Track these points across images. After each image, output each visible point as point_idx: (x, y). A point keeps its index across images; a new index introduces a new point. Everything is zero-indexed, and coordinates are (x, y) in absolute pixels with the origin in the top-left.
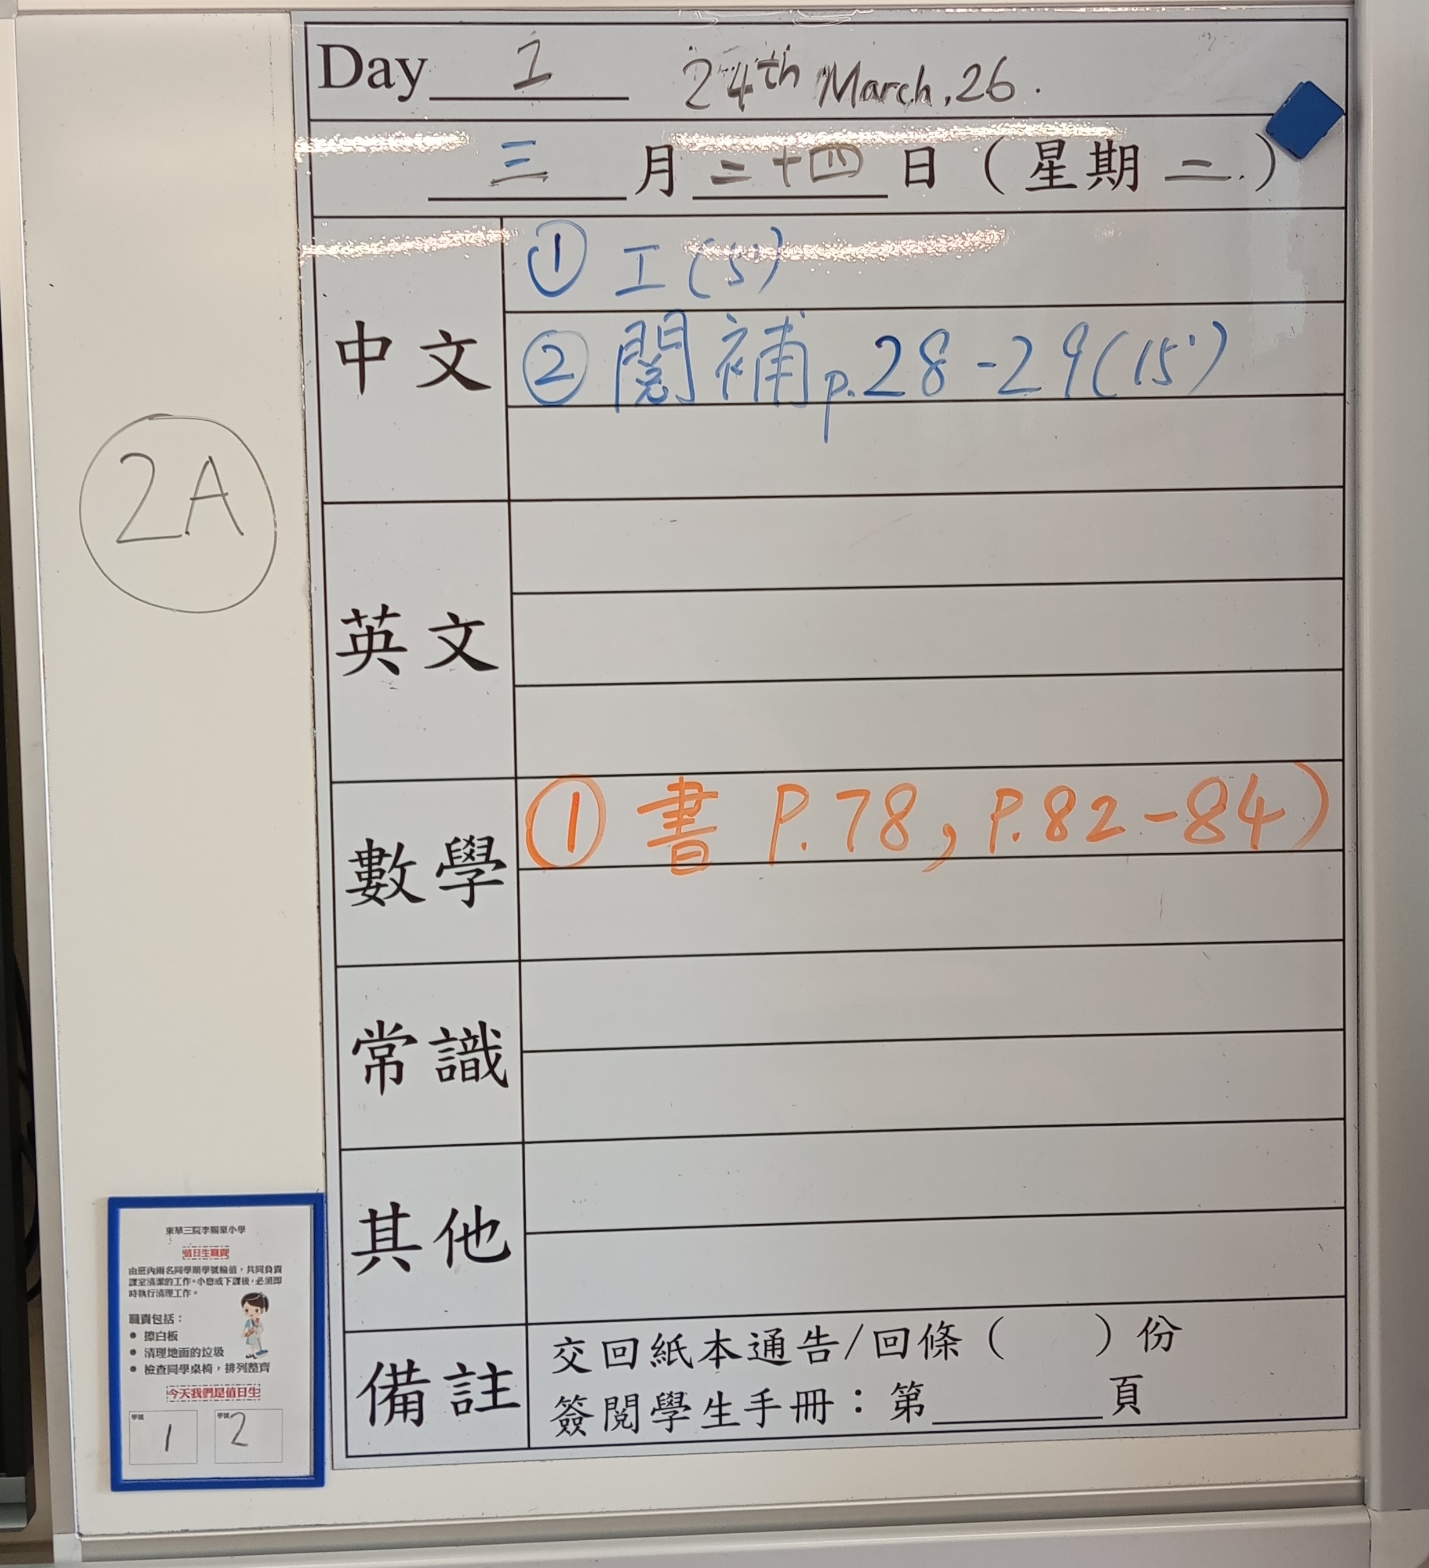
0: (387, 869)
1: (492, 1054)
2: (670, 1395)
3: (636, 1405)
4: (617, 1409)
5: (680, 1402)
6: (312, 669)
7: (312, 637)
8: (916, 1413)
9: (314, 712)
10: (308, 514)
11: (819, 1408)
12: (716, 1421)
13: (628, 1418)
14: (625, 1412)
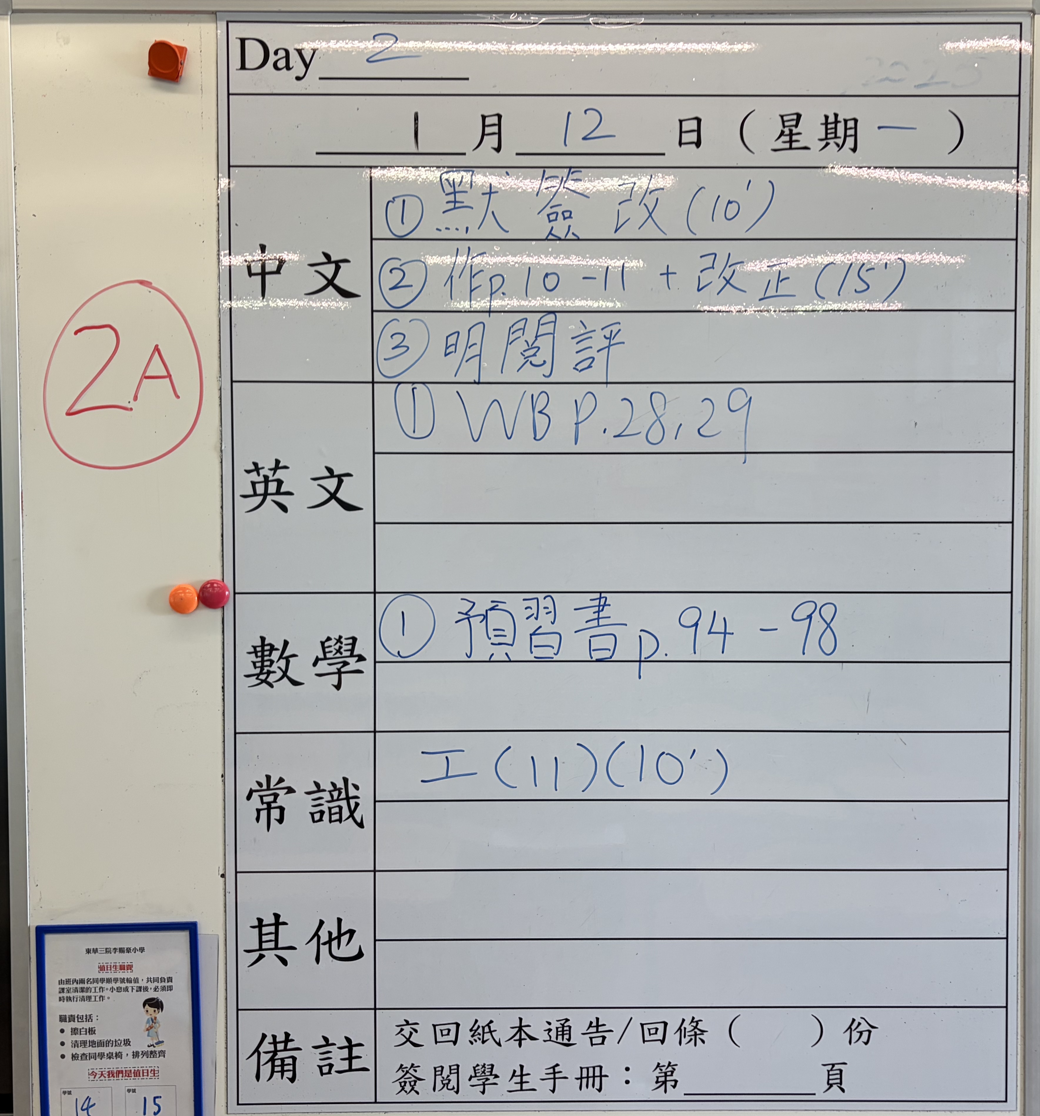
0: (276, 660)
1: (352, 802)
2: (484, 1066)
3: (458, 1073)
4: (443, 1076)
5: (491, 1072)
6: (222, 507)
7: (222, 482)
8: (671, 1085)
9: (222, 540)
10: (220, 389)
11: (597, 1080)
12: (518, 1087)
13: (451, 1083)
14: (449, 1078)
